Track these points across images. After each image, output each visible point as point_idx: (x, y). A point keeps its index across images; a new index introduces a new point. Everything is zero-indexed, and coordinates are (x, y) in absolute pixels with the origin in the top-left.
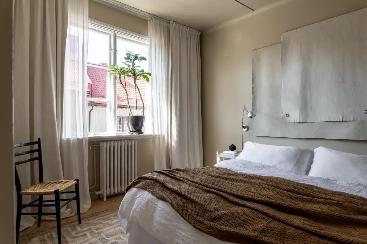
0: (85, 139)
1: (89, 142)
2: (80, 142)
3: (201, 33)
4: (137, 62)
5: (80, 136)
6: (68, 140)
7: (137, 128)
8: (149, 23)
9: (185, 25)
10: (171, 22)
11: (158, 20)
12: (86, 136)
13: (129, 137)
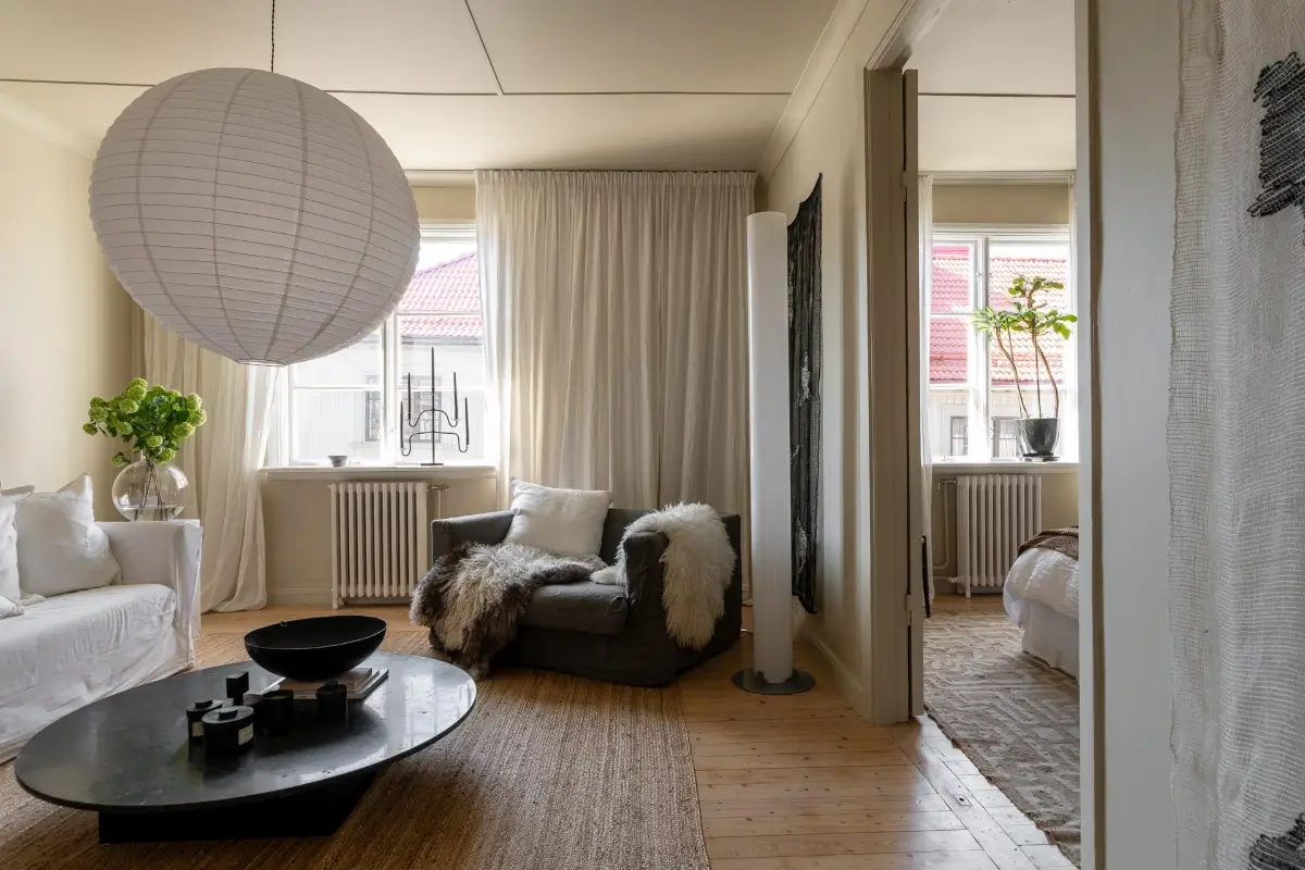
0: (926, 467)
1: (934, 474)
7: (1040, 447)
12: (927, 462)
13: (1020, 467)
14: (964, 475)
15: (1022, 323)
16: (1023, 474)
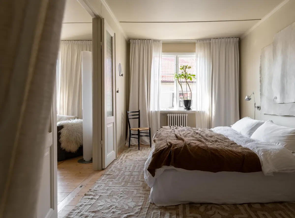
0: (159, 111)
1: (161, 113)
2: (156, 112)
3: (240, 39)
4: (187, 70)
5: (156, 110)
6: (152, 111)
7: (187, 107)
8: (196, 45)
9: (223, 38)
10: (212, 40)
11: (202, 41)
12: (159, 110)
13: (184, 112)
14: (168, 113)
15: (183, 77)
16: (185, 113)
